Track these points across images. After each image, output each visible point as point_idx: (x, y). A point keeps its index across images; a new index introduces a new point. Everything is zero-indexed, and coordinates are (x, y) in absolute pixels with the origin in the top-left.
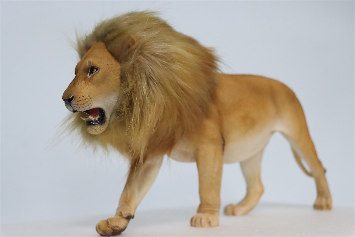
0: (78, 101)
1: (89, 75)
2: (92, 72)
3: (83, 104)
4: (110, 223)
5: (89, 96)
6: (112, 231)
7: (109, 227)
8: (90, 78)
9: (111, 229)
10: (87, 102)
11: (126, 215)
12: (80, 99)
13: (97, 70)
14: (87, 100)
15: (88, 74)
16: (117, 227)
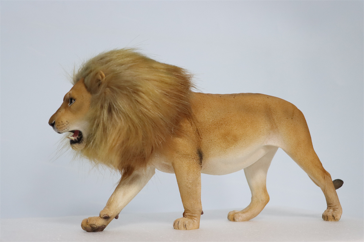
0: (58, 126)
1: (70, 104)
2: (71, 102)
3: (62, 128)
4: (88, 221)
5: (67, 121)
6: (90, 228)
7: (88, 225)
8: (70, 106)
9: (89, 226)
10: (65, 126)
11: (103, 216)
12: (59, 124)
13: (74, 100)
14: (65, 125)
15: (68, 104)
16: (94, 225)
